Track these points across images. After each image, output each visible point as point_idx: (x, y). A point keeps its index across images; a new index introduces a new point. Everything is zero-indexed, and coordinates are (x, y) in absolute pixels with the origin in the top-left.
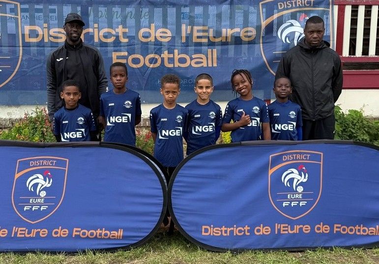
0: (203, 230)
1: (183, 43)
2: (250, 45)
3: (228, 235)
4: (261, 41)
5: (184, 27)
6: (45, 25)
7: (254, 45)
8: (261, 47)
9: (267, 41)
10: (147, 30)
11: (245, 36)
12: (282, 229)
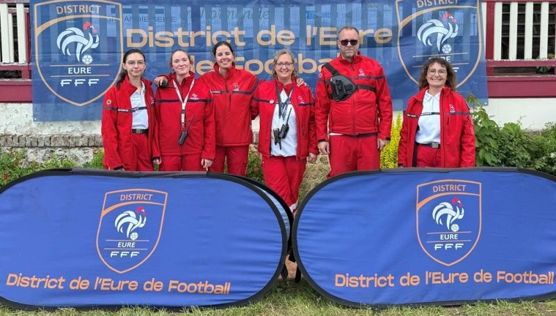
0: (337, 280)
1: (308, 47)
2: (386, 48)
3: (368, 286)
4: (398, 44)
5: (309, 28)
6: (151, 28)
7: (390, 48)
8: (399, 50)
9: (406, 43)
10: (267, 32)
11: (380, 38)
12: (434, 278)
